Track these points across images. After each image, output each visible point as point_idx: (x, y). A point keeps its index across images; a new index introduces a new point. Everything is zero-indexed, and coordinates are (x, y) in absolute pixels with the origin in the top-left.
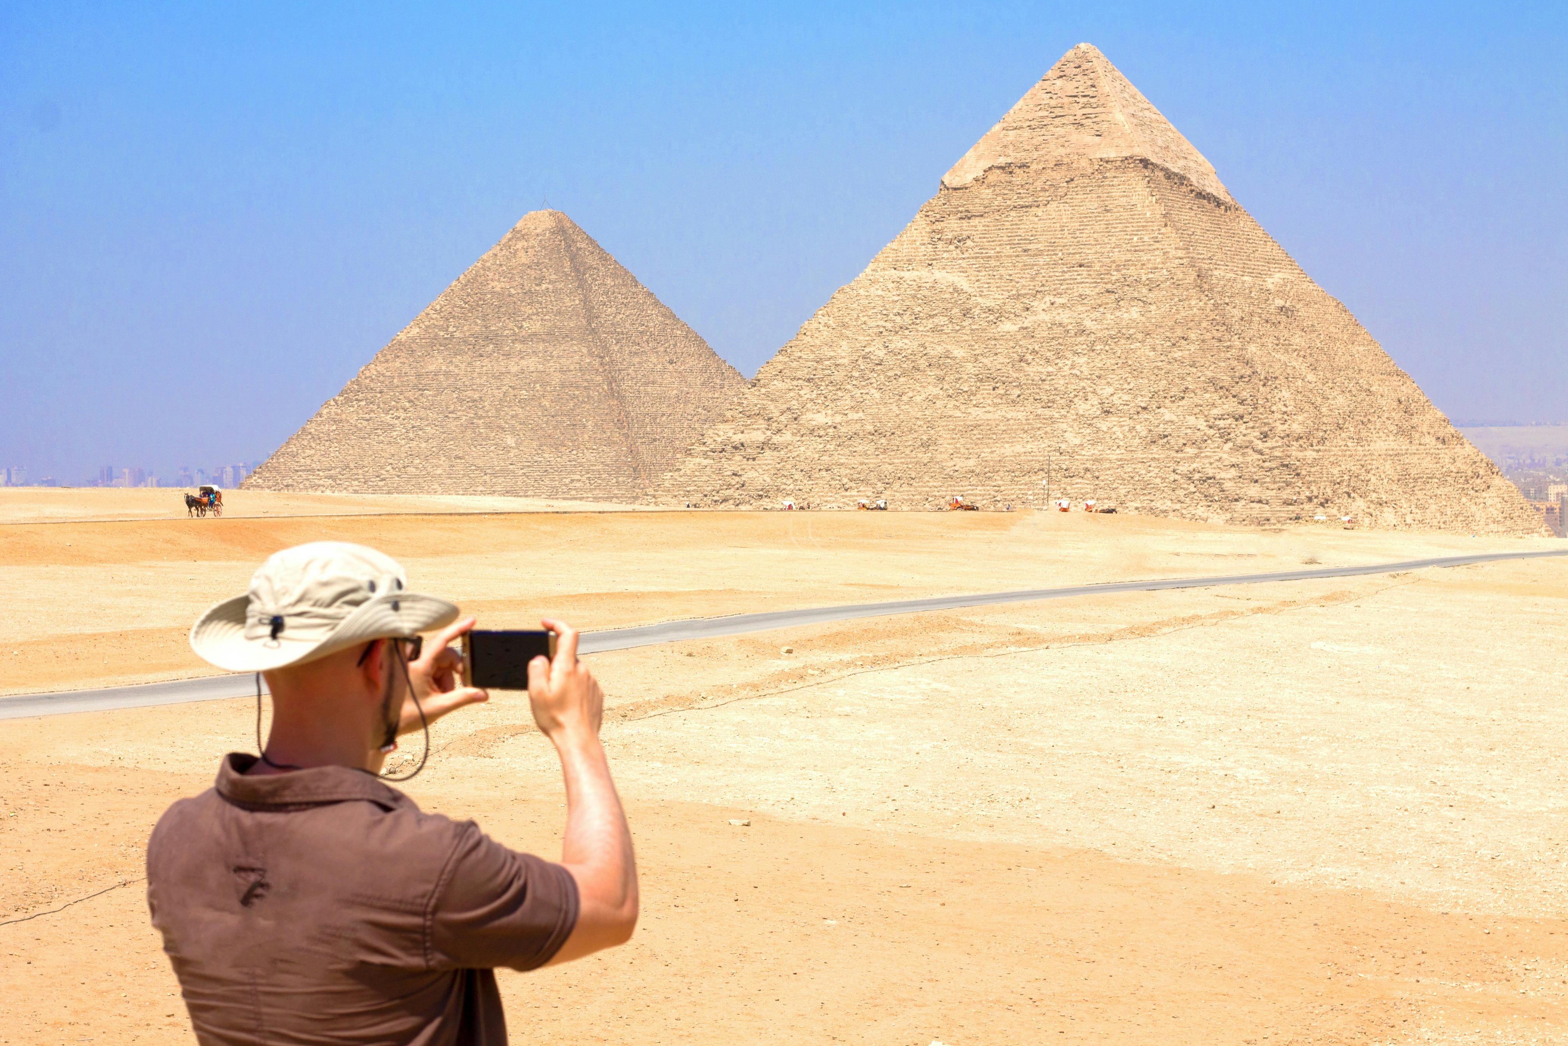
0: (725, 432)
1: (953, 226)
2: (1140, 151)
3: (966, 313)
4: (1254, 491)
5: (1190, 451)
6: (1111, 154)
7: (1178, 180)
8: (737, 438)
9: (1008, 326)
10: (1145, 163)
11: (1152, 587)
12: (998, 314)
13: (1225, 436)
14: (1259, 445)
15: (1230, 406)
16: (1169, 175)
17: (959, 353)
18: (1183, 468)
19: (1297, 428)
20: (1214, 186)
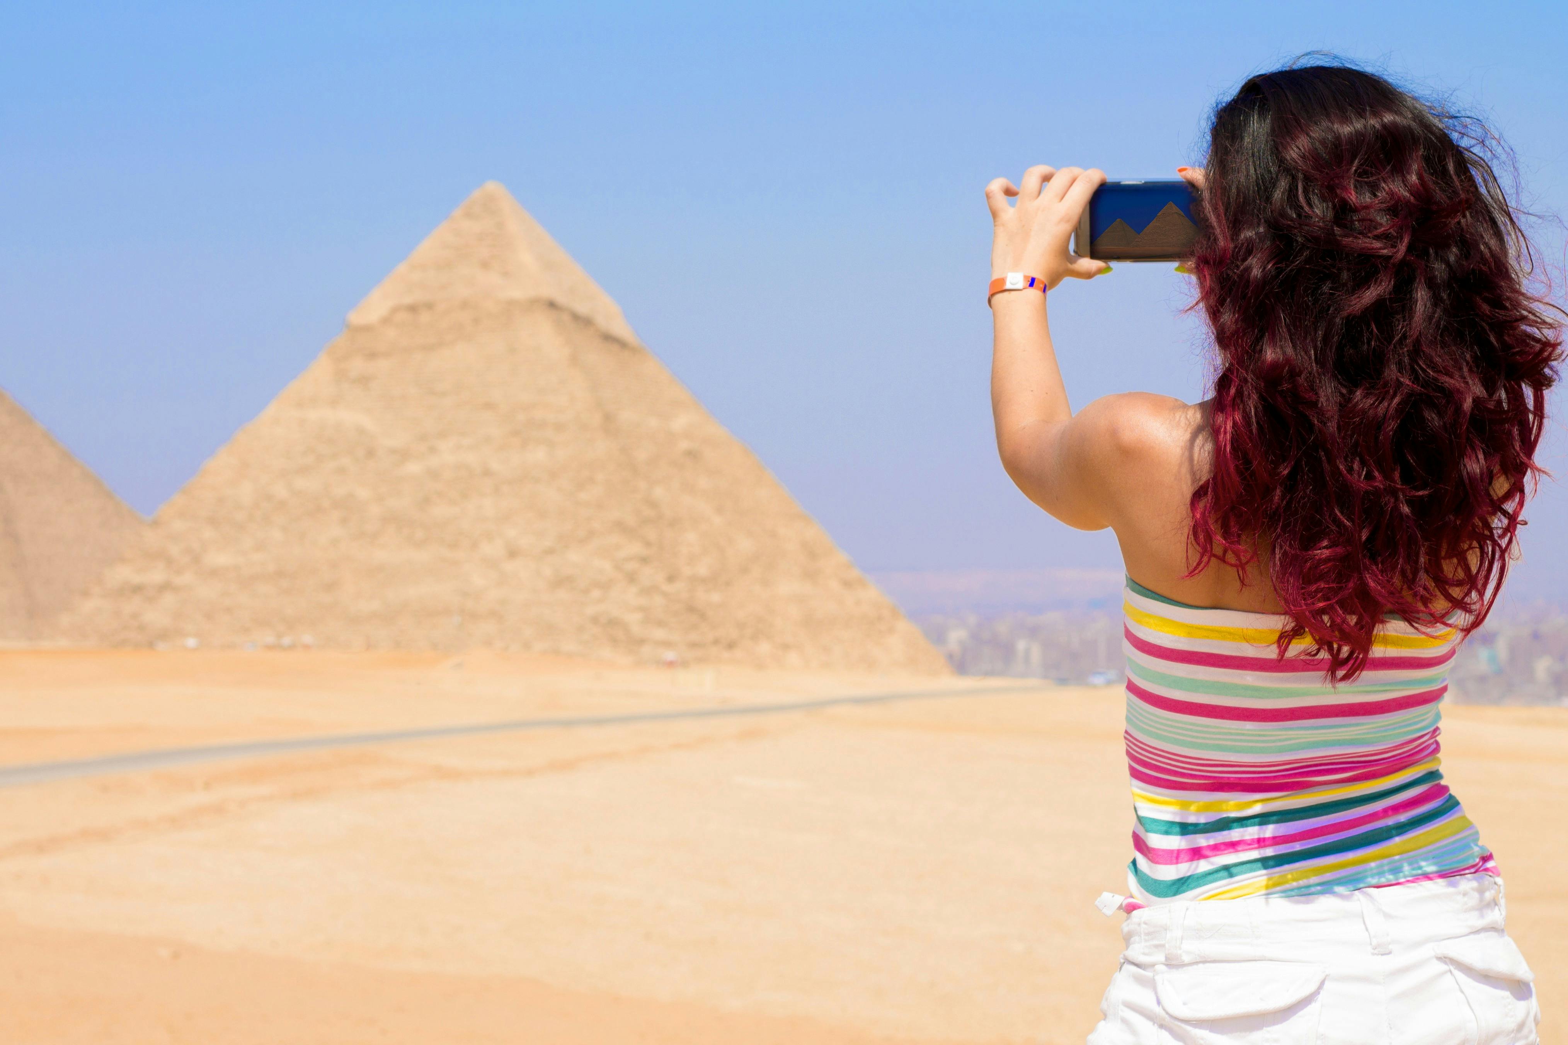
0: (123, 574)
1: (357, 366)
2: (548, 291)
3: (371, 453)
4: (659, 634)
5: (596, 593)
6: (517, 294)
7: (584, 322)
8: (137, 579)
9: (413, 468)
10: (552, 305)
11: (568, 724)
12: (404, 455)
13: (631, 578)
14: (667, 588)
15: (636, 548)
16: (576, 317)
17: (363, 493)
18: (590, 610)
19: (702, 570)
20: (620, 328)
